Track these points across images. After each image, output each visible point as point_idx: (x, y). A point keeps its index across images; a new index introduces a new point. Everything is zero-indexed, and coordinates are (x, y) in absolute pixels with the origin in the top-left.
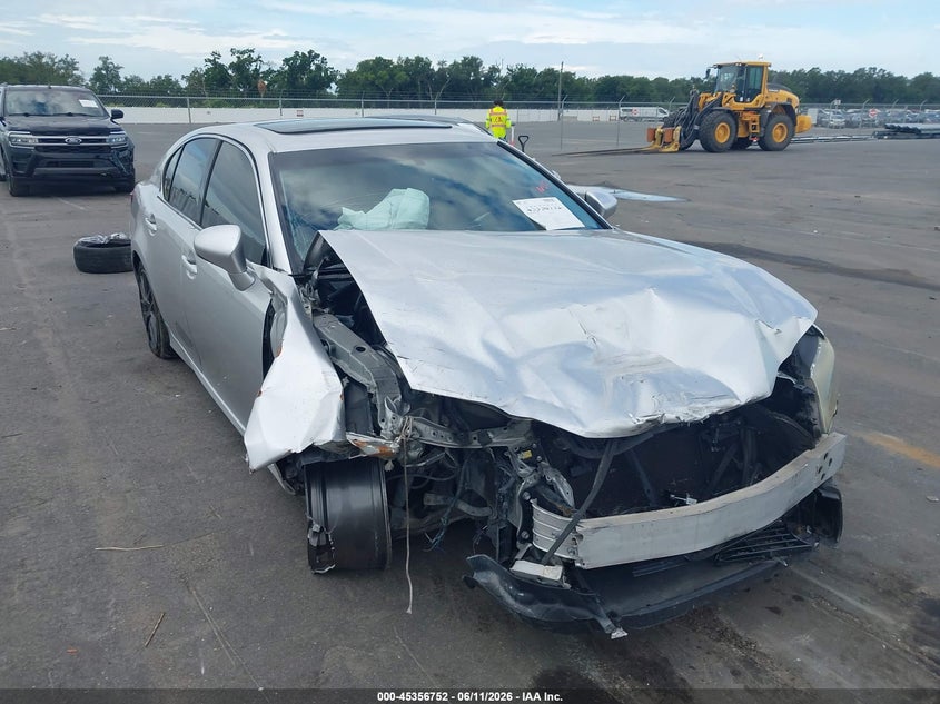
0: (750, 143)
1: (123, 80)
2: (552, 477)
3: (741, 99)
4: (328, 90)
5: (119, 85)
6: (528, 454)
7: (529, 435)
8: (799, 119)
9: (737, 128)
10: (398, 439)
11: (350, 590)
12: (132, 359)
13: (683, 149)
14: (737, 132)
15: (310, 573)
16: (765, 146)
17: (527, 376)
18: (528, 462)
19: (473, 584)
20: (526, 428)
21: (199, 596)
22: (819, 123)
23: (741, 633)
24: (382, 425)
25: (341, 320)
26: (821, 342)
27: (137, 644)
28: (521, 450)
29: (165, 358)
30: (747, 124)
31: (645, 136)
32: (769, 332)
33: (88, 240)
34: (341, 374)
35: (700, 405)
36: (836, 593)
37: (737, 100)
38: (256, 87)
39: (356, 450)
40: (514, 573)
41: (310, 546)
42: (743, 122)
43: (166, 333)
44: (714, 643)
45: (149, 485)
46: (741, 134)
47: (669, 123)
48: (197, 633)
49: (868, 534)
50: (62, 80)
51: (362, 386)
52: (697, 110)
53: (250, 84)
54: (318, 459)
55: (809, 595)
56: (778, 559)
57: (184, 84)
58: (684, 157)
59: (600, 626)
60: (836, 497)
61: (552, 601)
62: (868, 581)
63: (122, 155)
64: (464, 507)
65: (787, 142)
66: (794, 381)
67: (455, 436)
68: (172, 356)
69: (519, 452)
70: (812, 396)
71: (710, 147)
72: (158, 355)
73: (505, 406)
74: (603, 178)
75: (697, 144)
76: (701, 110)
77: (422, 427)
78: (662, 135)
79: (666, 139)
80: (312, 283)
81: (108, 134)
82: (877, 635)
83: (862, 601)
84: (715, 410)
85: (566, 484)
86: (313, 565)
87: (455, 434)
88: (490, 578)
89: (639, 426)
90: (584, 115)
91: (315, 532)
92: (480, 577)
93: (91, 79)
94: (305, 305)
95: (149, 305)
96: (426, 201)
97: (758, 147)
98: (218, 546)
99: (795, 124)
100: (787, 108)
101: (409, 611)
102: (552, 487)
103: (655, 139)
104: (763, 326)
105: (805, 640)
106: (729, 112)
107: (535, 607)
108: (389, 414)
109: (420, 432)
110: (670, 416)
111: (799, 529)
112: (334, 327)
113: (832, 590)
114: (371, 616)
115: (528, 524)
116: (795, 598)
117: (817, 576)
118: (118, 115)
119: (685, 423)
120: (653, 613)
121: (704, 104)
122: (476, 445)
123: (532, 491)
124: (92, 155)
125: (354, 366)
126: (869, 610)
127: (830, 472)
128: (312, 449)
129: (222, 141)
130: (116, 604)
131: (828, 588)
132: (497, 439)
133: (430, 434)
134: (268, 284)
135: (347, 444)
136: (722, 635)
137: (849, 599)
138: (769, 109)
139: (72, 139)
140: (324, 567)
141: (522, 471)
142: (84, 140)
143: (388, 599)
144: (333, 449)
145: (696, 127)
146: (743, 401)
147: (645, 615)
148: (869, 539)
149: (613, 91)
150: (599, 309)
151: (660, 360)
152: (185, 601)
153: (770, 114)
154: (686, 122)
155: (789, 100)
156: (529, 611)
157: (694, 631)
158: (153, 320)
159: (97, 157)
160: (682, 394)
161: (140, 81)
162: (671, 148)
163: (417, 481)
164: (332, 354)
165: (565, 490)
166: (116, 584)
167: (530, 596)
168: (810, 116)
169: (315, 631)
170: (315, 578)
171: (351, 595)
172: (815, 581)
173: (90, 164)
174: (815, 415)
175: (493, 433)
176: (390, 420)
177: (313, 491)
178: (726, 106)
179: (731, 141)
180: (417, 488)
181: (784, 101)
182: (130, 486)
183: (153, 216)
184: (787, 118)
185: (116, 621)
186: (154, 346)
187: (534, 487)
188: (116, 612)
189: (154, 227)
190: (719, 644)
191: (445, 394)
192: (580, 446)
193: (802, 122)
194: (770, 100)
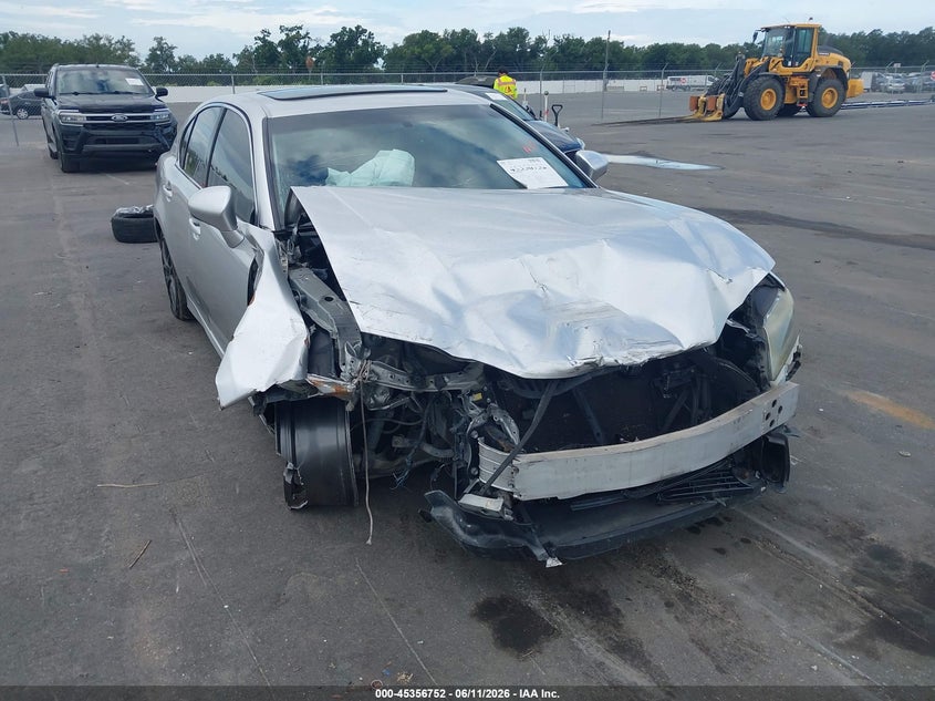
0: (799, 109)
1: (177, 60)
2: (499, 417)
3: (790, 63)
4: (375, 65)
5: (173, 65)
6: (478, 397)
7: (481, 379)
8: (850, 83)
9: (784, 94)
10: (356, 381)
11: (321, 523)
12: (154, 321)
13: (726, 118)
14: (783, 98)
15: (287, 509)
16: (814, 113)
17: (472, 322)
18: (479, 404)
19: (429, 519)
20: (478, 371)
21: (183, 527)
22: (875, 87)
23: (682, 570)
24: (343, 368)
25: (316, 274)
26: (780, 293)
27: (123, 566)
28: (472, 393)
29: (184, 320)
30: (795, 89)
31: (687, 104)
32: (719, 282)
33: (124, 210)
34: (308, 321)
35: (640, 350)
36: (784, 536)
37: (785, 65)
38: (304, 63)
39: (314, 389)
40: (461, 506)
41: (285, 482)
42: (791, 87)
43: (184, 295)
44: (655, 578)
45: (153, 431)
46: (789, 99)
47: (714, 91)
48: (177, 559)
49: (829, 485)
50: (119, 60)
51: (326, 332)
52: (742, 76)
53: (298, 61)
54: (282, 398)
55: (757, 538)
56: (719, 500)
57: (235, 63)
58: (728, 126)
59: (532, 553)
60: (782, 442)
61: (495, 533)
62: (818, 527)
63: (166, 131)
64: (428, 449)
65: (838, 107)
66: (746, 330)
67: (412, 380)
68: (189, 318)
69: (470, 395)
70: (763, 345)
71: (755, 115)
72: (178, 317)
73: (448, 348)
74: (640, 147)
75: (741, 112)
76: (746, 77)
77: (379, 370)
78: (705, 103)
79: (709, 108)
80: (293, 238)
81: (152, 111)
82: (817, 575)
83: (808, 545)
84: (656, 355)
85: (513, 425)
86: (289, 502)
87: (412, 378)
88: (445, 513)
89: (577, 369)
90: (631, 85)
91: (289, 470)
92: (436, 512)
93: (147, 60)
94: (283, 259)
95: (170, 271)
96: (410, 163)
97: (806, 113)
98: (208, 484)
99: (846, 88)
100: (838, 72)
101: (369, 542)
102: (500, 427)
103: (697, 108)
104: (714, 275)
105: (744, 577)
106: (776, 77)
107: (481, 537)
108: (349, 357)
109: (377, 374)
110: (609, 360)
111: (747, 474)
112: (307, 280)
113: (781, 534)
114: (337, 547)
115: (476, 461)
116: (742, 540)
117: (769, 522)
118: (163, 93)
119: (623, 366)
120: (587, 544)
121: (750, 69)
122: (432, 388)
123: (480, 430)
124: (138, 132)
125: (321, 315)
126: (814, 553)
127: (781, 420)
128: (274, 389)
129: (226, 109)
130: (109, 532)
131: (777, 532)
132: (452, 383)
133: (387, 377)
134: (252, 240)
135: (304, 384)
136: (664, 572)
137: (795, 543)
138: (818, 73)
139: (118, 116)
140: (299, 504)
141: (472, 412)
142: (130, 118)
143: (355, 533)
144: (293, 388)
145: (741, 94)
146: (686, 346)
147: (579, 546)
148: (830, 489)
149: (662, 60)
150: (551, 259)
151: (607, 309)
152: (171, 531)
153: (820, 79)
154: (730, 89)
155: (841, 63)
156: (475, 541)
157: (638, 568)
158: (172, 284)
159: (143, 134)
160: (624, 340)
161: (193, 60)
162: (715, 117)
163: (388, 426)
164: (302, 304)
165: (512, 429)
166: (111, 516)
167: (476, 527)
168: (864, 80)
169: (283, 559)
170: (291, 514)
171: (322, 529)
172: (765, 525)
173: (136, 141)
174: (763, 363)
175: (448, 377)
176: (350, 364)
177: (282, 431)
178: (773, 71)
179: (777, 108)
180: (388, 432)
181: (835, 65)
182: (137, 432)
183: (169, 184)
184: (836, 82)
185: (107, 547)
186: (174, 309)
187: (482, 426)
188: (107, 539)
189: (170, 193)
190: (659, 580)
191: (392, 336)
192: (522, 387)
193: (854, 87)
194: (818, 64)
